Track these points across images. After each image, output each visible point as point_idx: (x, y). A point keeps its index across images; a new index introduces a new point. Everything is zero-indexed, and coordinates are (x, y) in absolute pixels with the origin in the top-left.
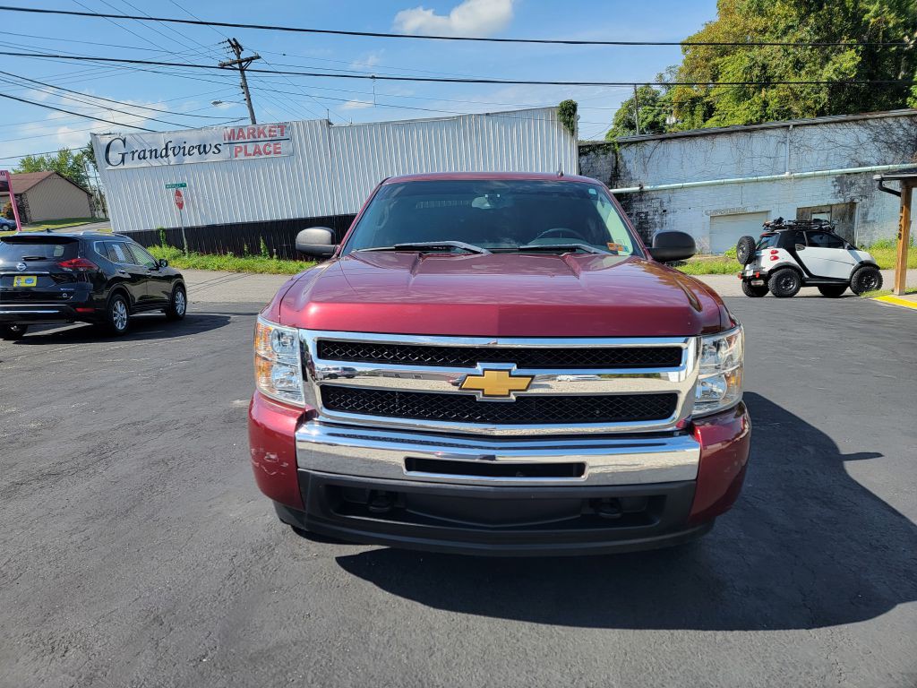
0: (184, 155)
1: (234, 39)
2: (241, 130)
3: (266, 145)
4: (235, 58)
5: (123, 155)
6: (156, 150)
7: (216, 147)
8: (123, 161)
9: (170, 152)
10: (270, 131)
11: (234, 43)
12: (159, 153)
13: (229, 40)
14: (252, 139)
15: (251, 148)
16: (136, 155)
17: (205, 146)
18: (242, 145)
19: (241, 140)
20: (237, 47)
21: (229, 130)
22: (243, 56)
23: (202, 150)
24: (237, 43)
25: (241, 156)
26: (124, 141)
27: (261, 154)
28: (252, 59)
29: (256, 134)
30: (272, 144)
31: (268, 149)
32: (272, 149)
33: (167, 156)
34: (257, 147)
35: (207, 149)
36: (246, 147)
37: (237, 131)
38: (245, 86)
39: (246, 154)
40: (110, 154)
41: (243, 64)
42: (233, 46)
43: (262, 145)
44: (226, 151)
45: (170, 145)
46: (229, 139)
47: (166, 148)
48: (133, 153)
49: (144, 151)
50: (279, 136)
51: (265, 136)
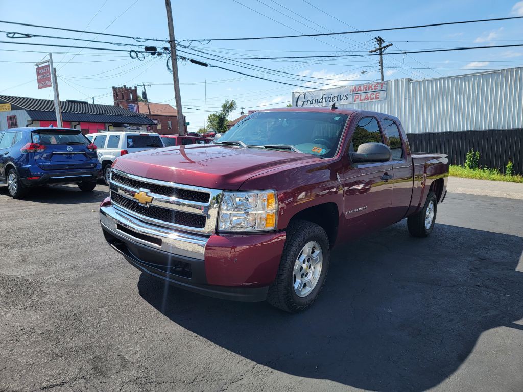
0: (330, 101)
1: (379, 37)
2: (360, 87)
3: (371, 94)
4: (378, 47)
5: (304, 102)
6: (318, 99)
7: (346, 96)
8: (303, 105)
9: (324, 100)
10: (375, 86)
11: (379, 39)
12: (319, 100)
13: (376, 38)
14: (365, 91)
15: (363, 96)
16: (309, 102)
17: (340, 96)
18: (359, 95)
19: (359, 92)
20: (380, 40)
21: (354, 87)
22: (382, 46)
23: (339, 98)
24: (380, 38)
25: (358, 101)
26: (305, 95)
27: (368, 99)
28: (387, 46)
29: (367, 88)
30: (375, 93)
31: (372, 96)
32: (374, 96)
33: (322, 102)
34: (367, 95)
35: (341, 98)
36: (361, 96)
37: (357, 88)
38: (381, 62)
39: (360, 100)
40: (298, 102)
41: (382, 50)
42: (378, 40)
43: (369, 94)
44: (350, 98)
45: (324, 97)
46: (353, 92)
47: (322, 98)
48: (308, 101)
49: (312, 100)
50: (380, 89)
51: (372, 90)
